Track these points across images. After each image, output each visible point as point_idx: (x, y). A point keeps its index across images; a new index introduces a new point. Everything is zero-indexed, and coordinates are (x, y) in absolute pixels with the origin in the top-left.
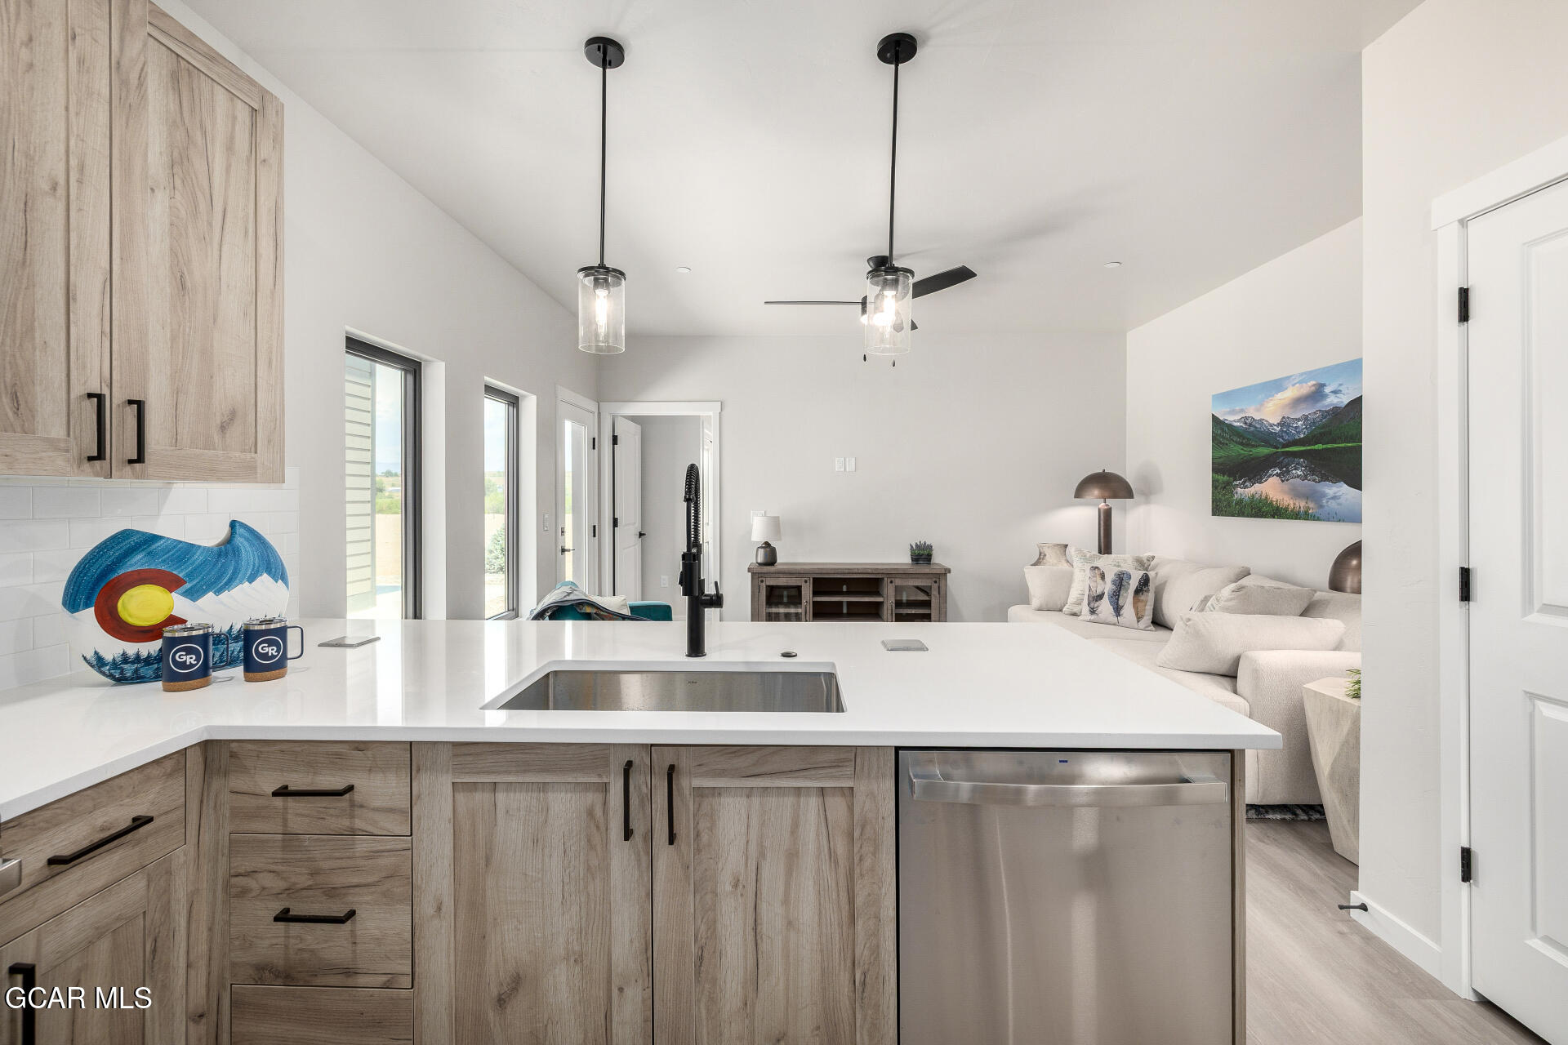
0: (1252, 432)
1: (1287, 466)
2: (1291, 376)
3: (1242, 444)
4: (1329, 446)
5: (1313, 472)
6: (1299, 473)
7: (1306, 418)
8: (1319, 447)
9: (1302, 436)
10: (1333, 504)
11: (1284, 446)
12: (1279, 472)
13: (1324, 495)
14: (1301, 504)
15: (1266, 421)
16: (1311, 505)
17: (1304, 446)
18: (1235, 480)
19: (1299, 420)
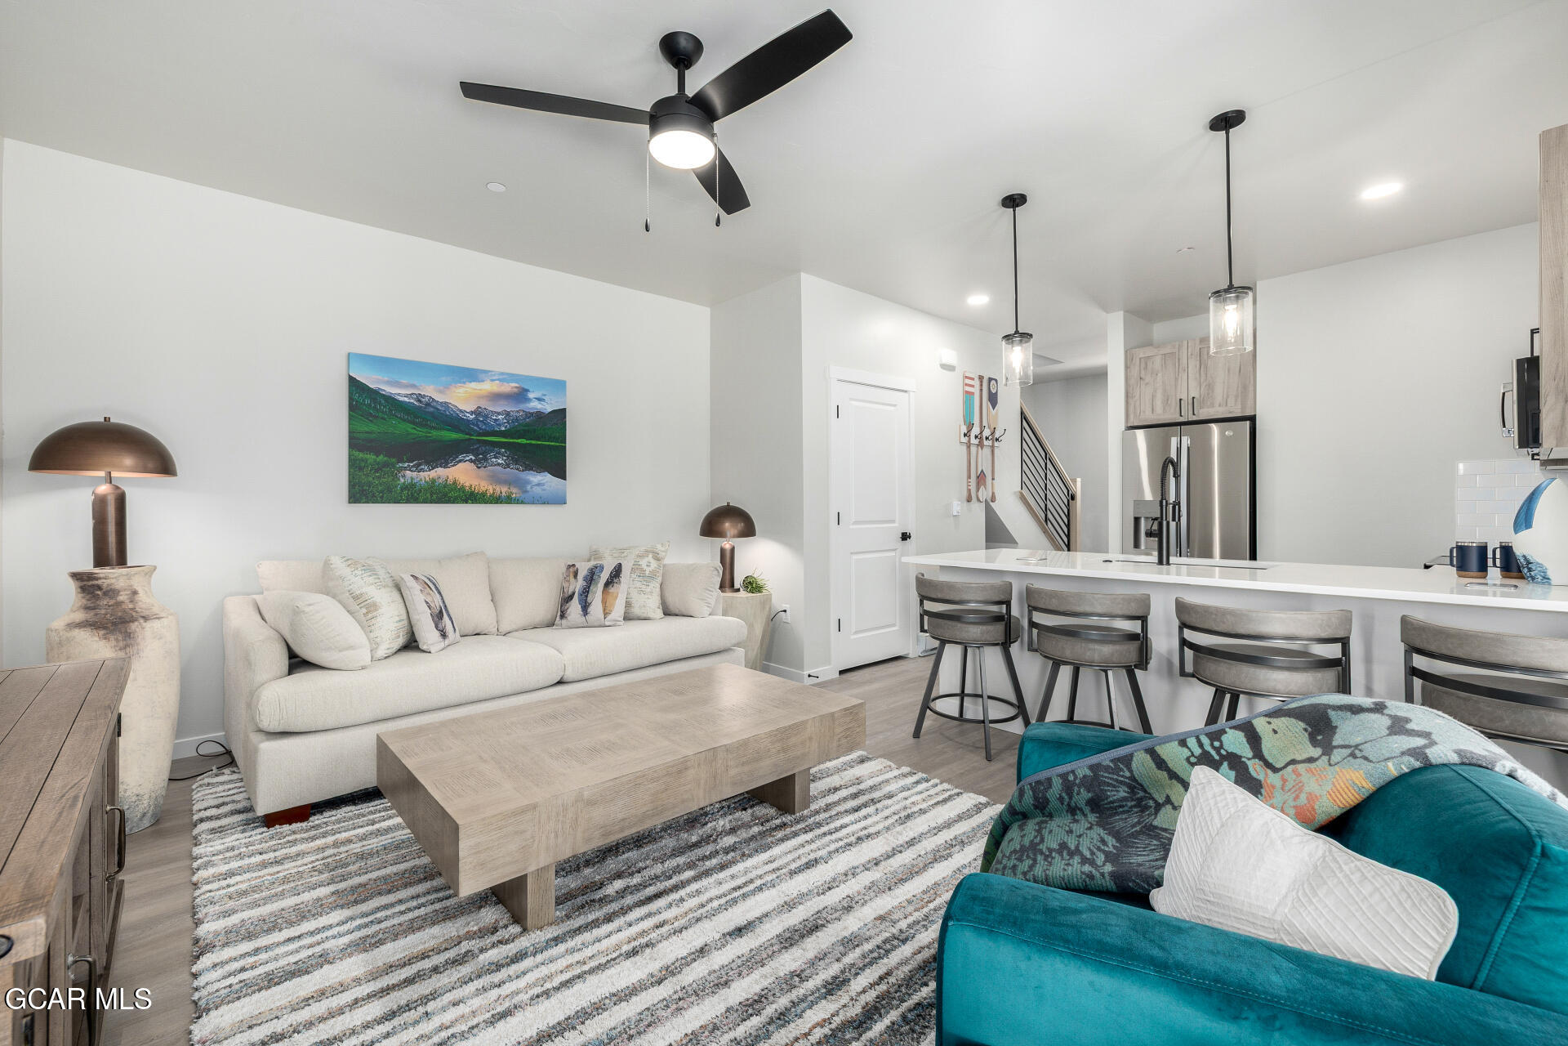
0: (432, 413)
1: (485, 453)
2: (490, 371)
3: (413, 423)
4: (533, 442)
5: (516, 462)
6: (500, 461)
7: (508, 414)
8: (524, 441)
9: (503, 429)
10: (537, 490)
11: (479, 434)
12: (473, 458)
13: (528, 482)
14: (503, 490)
15: (453, 405)
16: (514, 490)
17: (506, 438)
18: (402, 461)
19: (499, 414)
